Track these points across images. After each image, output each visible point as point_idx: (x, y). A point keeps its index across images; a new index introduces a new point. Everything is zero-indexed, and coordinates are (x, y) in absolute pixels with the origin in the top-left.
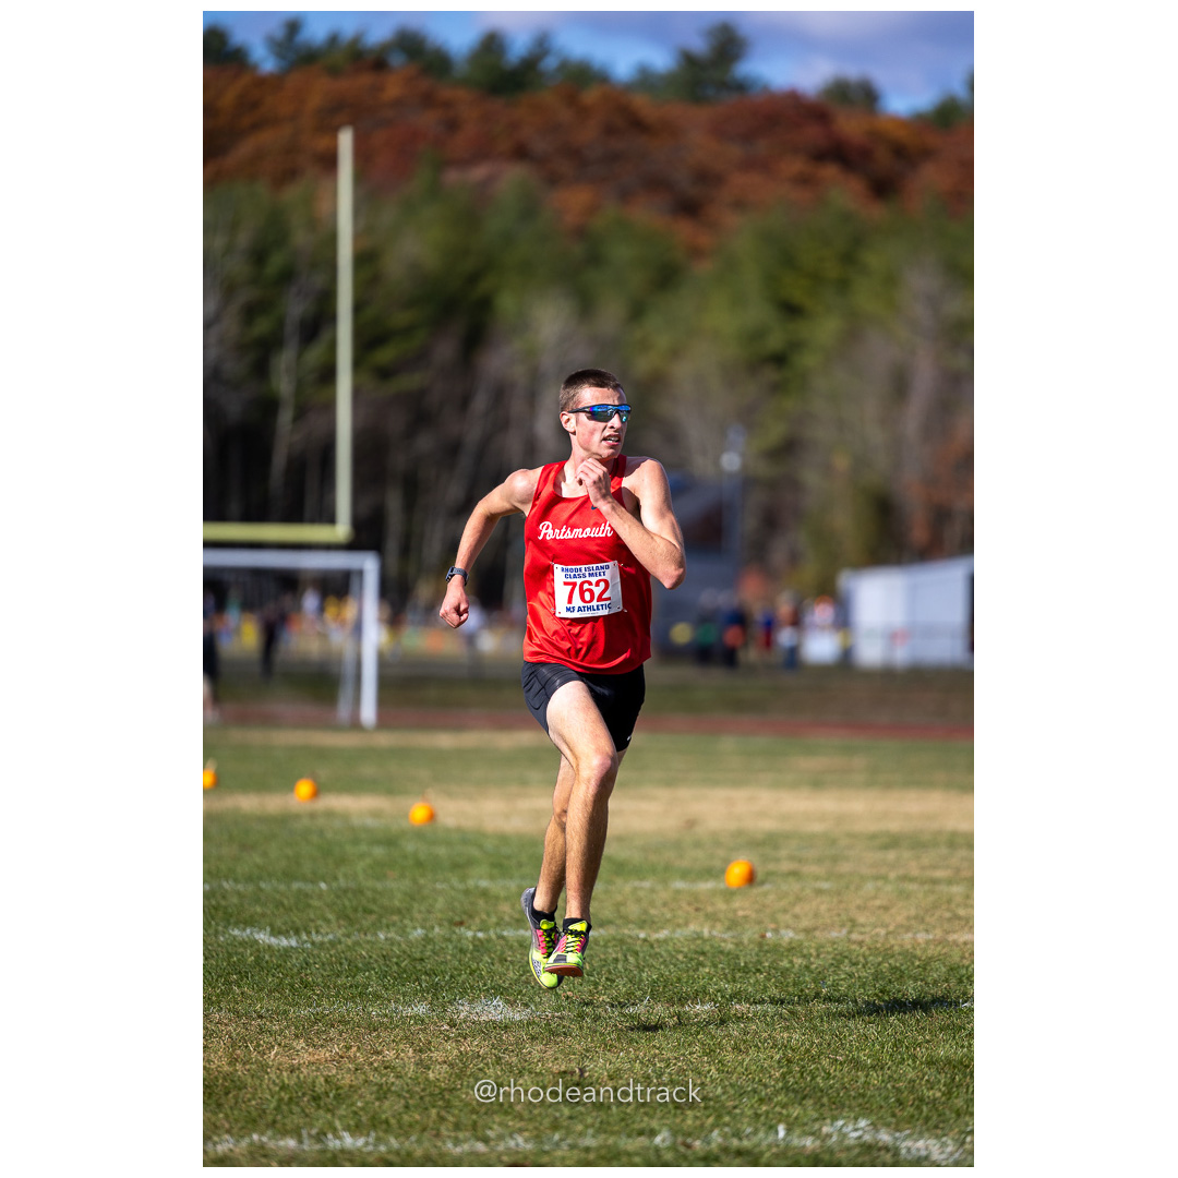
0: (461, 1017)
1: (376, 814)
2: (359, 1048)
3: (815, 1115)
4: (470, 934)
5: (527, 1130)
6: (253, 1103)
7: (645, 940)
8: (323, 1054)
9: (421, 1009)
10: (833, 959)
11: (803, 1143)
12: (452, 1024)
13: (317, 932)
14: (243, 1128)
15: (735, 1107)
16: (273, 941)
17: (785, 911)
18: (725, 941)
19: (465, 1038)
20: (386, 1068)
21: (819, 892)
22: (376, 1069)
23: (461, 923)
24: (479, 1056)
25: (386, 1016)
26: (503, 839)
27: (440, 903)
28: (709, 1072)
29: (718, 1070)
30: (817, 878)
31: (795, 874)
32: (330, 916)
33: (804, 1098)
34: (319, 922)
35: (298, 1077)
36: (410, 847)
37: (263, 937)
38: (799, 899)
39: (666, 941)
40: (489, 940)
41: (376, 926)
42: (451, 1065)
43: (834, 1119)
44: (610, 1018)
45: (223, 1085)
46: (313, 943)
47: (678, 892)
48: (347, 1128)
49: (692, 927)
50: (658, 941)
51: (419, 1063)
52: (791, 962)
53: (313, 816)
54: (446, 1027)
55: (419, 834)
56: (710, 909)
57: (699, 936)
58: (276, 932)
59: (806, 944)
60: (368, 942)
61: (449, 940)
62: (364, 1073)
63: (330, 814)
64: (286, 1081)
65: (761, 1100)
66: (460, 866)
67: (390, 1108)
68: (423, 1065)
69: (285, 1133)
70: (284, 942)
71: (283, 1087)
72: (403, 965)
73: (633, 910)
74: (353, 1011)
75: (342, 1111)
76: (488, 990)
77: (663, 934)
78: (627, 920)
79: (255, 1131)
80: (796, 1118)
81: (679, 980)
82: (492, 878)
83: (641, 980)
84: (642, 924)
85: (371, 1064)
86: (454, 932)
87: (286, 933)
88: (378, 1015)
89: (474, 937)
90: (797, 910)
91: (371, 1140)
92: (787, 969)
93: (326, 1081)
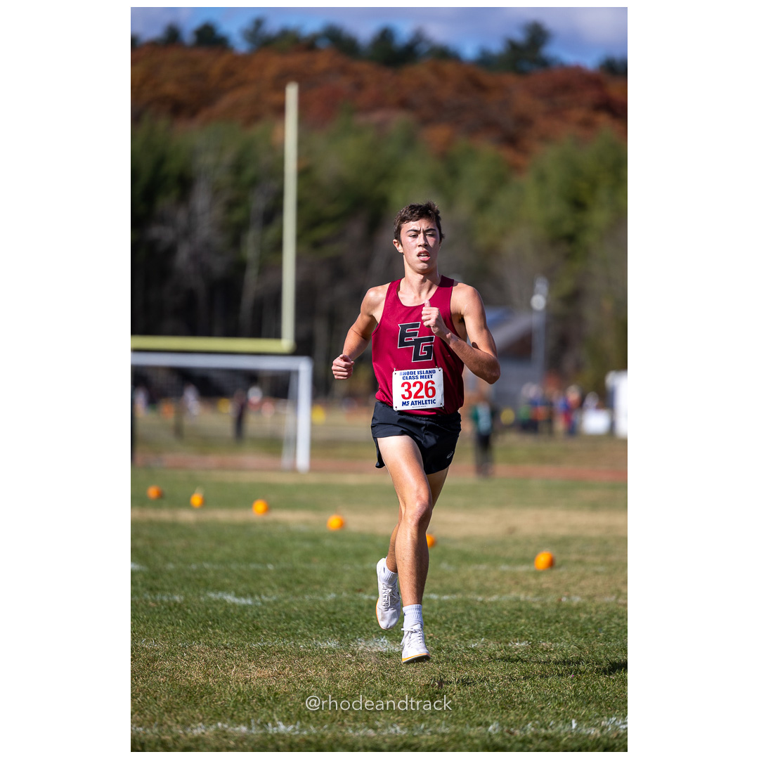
0: (360, 649)
1: (307, 523)
2: (291, 668)
3: (597, 714)
4: (366, 597)
5: (402, 722)
6: (220, 703)
7: (482, 602)
8: (268, 672)
9: (333, 644)
10: (608, 614)
11: (588, 732)
12: (354, 654)
13: (266, 595)
14: (211, 719)
15: (542, 708)
16: (236, 601)
17: (574, 584)
18: (534, 602)
19: (362, 663)
20: (309, 681)
21: (597, 573)
22: (302, 682)
23: (360, 591)
24: (371, 674)
25: (310, 648)
27: (347, 578)
28: (525, 686)
29: (531, 684)
30: (595, 564)
31: (580, 562)
32: (274, 585)
33: (589, 703)
34: (268, 590)
35: (250, 687)
36: (327, 543)
37: (230, 598)
38: (583, 577)
39: (495, 603)
41: (304, 592)
42: (353, 680)
43: (610, 716)
44: (459, 650)
45: (199, 691)
46: (263, 602)
47: (503, 573)
48: (282, 720)
49: (514, 594)
50: (491, 603)
51: (332, 678)
52: (579, 616)
53: (265, 524)
54: (350, 656)
55: (334, 536)
56: (524, 583)
57: (517, 600)
58: (238, 595)
59: (588, 605)
60: (299, 602)
61: (352, 601)
62: (295, 685)
63: (276, 523)
64: (242, 689)
65: (560, 704)
66: (360, 555)
68: (334, 680)
69: (239, 723)
70: (243, 601)
71: (239, 693)
72: (321, 616)
73: (474, 583)
74: (288, 645)
75: (278, 709)
76: (377, 632)
77: (494, 598)
78: (470, 589)
79: (220, 721)
80: (584, 716)
81: (505, 627)
83: (480, 627)
84: (480, 592)
85: (299, 678)
86: (355, 596)
87: (245, 596)
88: (304, 648)
89: (369, 599)
90: (583, 583)
91: (297, 727)
92: (577, 621)
93: (268, 689)
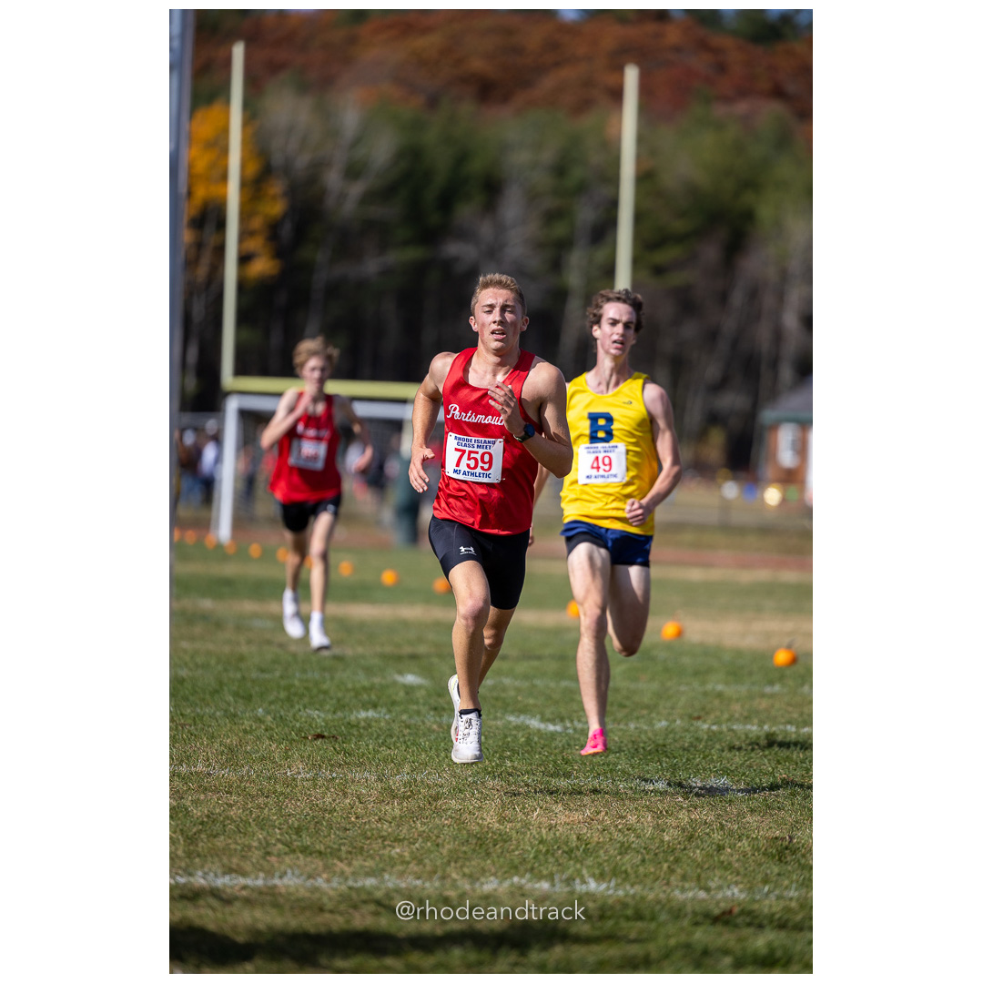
0: (694, 792)
2: (607, 813)
4: (705, 727)
5: (742, 883)
6: (517, 853)
8: (577, 816)
9: (660, 785)
12: (686, 797)
13: (579, 721)
14: (505, 872)
16: (542, 726)
19: (696, 809)
20: (628, 829)
22: (620, 830)
23: (699, 718)
24: (706, 823)
25: (631, 788)
26: (739, 653)
27: (683, 699)
35: (555, 834)
36: (660, 656)
37: (535, 723)
40: (721, 733)
41: (628, 718)
42: (683, 830)
45: (492, 837)
46: (575, 729)
48: (593, 876)
51: (657, 827)
54: (680, 799)
55: (669, 647)
58: (543, 720)
60: (621, 730)
61: (687, 730)
62: (610, 833)
64: (545, 837)
66: (701, 673)
67: (629, 861)
68: (660, 829)
69: (540, 877)
70: (551, 728)
71: (541, 842)
72: (649, 748)
74: (605, 783)
75: (589, 861)
76: (716, 771)
79: (516, 875)
82: (727, 683)
85: (617, 826)
86: (692, 725)
87: (552, 721)
88: (625, 788)
89: (709, 729)
91: (613, 884)
93: (578, 838)
